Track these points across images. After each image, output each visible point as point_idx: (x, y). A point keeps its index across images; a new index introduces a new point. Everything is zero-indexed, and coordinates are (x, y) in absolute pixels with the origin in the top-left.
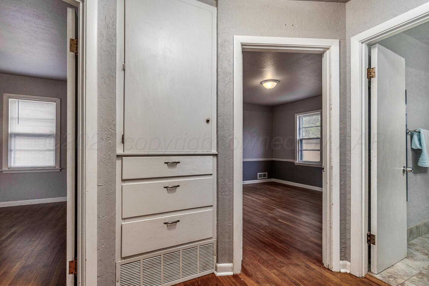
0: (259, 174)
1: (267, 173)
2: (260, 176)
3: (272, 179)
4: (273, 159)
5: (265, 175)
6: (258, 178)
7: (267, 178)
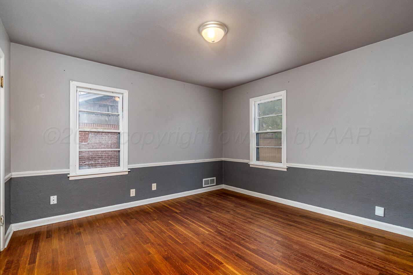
0: (205, 181)
1: (215, 178)
2: (207, 182)
3: (221, 185)
4: (223, 159)
5: (212, 181)
6: (204, 186)
7: (215, 184)
